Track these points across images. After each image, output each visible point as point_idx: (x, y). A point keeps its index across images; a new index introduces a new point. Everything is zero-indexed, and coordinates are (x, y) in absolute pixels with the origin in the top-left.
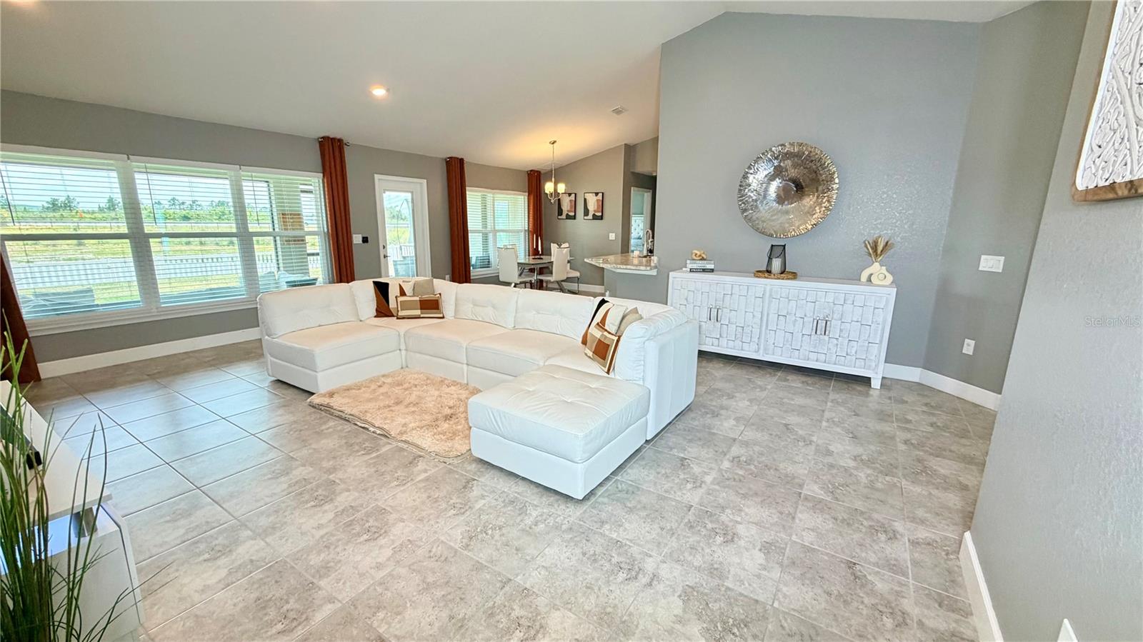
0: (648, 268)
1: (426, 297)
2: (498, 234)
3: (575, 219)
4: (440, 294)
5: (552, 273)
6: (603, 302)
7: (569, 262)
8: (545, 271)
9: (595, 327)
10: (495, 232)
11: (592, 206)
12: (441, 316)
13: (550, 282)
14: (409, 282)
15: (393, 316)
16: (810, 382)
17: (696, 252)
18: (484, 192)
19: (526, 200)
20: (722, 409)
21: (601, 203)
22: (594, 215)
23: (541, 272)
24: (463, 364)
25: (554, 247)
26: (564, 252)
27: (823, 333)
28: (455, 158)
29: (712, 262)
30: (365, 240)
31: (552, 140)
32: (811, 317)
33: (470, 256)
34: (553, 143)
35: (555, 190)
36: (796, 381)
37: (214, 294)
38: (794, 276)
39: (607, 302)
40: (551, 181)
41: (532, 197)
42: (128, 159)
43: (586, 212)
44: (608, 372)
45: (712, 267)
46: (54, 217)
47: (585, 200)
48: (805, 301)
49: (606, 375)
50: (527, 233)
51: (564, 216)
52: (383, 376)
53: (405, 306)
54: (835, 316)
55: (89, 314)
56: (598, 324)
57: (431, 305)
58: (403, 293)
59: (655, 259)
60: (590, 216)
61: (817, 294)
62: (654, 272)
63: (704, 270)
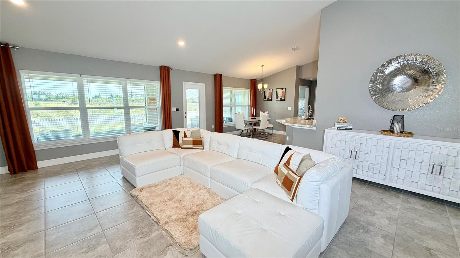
0: (312, 126)
1: (196, 138)
2: (237, 107)
3: (271, 100)
4: (203, 137)
5: (260, 125)
6: (288, 149)
7: (268, 120)
8: (257, 124)
9: (283, 165)
10: (235, 106)
11: (280, 95)
12: (203, 148)
13: (259, 129)
14: (189, 130)
15: (180, 147)
16: (428, 206)
17: (341, 118)
18: (231, 89)
19: (250, 92)
20: (370, 225)
21: (284, 93)
22: (281, 99)
23: (255, 124)
24: (208, 177)
25: (261, 113)
26: (266, 116)
27: (438, 174)
28: (218, 74)
29: (351, 124)
30: (177, 110)
31: (262, 65)
32: (427, 162)
33: (223, 117)
34: (262, 66)
35: (263, 87)
36: (417, 204)
37: (114, 133)
38: (410, 134)
39: (291, 149)
40: (261, 83)
41: (252, 91)
42: (80, 76)
43: (277, 97)
44: (292, 200)
45: (351, 127)
46: (95, 101)
47: (277, 92)
48: (422, 152)
49: (291, 202)
50: (249, 107)
51: (267, 99)
52: (171, 179)
53: (186, 143)
54: (449, 164)
55: (62, 141)
56: (285, 164)
57: (198, 143)
58: (185, 136)
59: (315, 121)
60: (279, 99)
61: (432, 148)
62: (314, 128)
63: (346, 129)
